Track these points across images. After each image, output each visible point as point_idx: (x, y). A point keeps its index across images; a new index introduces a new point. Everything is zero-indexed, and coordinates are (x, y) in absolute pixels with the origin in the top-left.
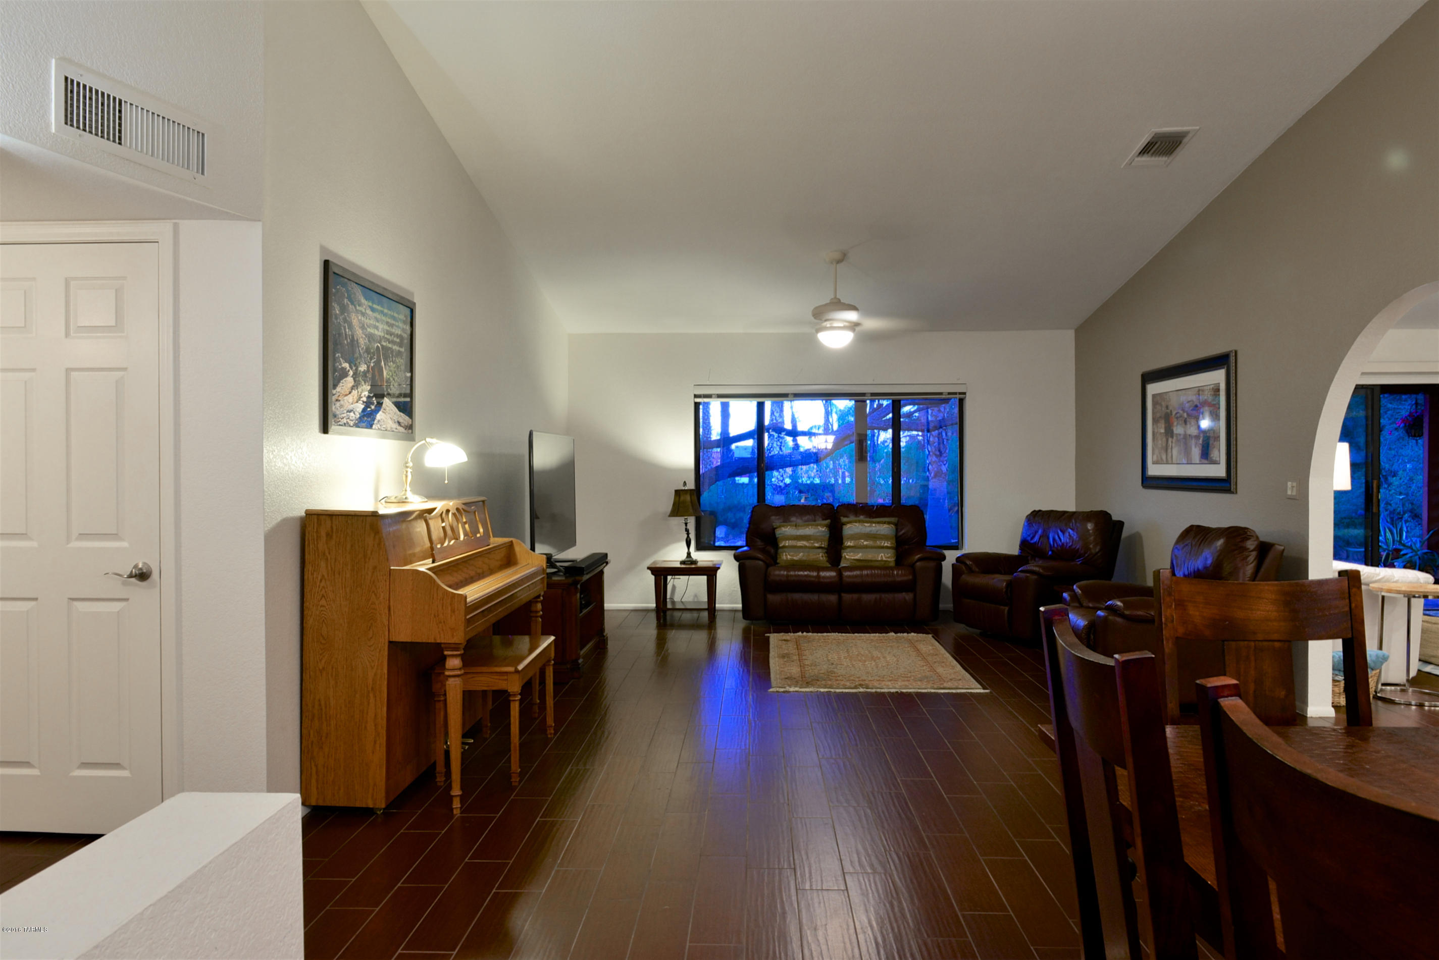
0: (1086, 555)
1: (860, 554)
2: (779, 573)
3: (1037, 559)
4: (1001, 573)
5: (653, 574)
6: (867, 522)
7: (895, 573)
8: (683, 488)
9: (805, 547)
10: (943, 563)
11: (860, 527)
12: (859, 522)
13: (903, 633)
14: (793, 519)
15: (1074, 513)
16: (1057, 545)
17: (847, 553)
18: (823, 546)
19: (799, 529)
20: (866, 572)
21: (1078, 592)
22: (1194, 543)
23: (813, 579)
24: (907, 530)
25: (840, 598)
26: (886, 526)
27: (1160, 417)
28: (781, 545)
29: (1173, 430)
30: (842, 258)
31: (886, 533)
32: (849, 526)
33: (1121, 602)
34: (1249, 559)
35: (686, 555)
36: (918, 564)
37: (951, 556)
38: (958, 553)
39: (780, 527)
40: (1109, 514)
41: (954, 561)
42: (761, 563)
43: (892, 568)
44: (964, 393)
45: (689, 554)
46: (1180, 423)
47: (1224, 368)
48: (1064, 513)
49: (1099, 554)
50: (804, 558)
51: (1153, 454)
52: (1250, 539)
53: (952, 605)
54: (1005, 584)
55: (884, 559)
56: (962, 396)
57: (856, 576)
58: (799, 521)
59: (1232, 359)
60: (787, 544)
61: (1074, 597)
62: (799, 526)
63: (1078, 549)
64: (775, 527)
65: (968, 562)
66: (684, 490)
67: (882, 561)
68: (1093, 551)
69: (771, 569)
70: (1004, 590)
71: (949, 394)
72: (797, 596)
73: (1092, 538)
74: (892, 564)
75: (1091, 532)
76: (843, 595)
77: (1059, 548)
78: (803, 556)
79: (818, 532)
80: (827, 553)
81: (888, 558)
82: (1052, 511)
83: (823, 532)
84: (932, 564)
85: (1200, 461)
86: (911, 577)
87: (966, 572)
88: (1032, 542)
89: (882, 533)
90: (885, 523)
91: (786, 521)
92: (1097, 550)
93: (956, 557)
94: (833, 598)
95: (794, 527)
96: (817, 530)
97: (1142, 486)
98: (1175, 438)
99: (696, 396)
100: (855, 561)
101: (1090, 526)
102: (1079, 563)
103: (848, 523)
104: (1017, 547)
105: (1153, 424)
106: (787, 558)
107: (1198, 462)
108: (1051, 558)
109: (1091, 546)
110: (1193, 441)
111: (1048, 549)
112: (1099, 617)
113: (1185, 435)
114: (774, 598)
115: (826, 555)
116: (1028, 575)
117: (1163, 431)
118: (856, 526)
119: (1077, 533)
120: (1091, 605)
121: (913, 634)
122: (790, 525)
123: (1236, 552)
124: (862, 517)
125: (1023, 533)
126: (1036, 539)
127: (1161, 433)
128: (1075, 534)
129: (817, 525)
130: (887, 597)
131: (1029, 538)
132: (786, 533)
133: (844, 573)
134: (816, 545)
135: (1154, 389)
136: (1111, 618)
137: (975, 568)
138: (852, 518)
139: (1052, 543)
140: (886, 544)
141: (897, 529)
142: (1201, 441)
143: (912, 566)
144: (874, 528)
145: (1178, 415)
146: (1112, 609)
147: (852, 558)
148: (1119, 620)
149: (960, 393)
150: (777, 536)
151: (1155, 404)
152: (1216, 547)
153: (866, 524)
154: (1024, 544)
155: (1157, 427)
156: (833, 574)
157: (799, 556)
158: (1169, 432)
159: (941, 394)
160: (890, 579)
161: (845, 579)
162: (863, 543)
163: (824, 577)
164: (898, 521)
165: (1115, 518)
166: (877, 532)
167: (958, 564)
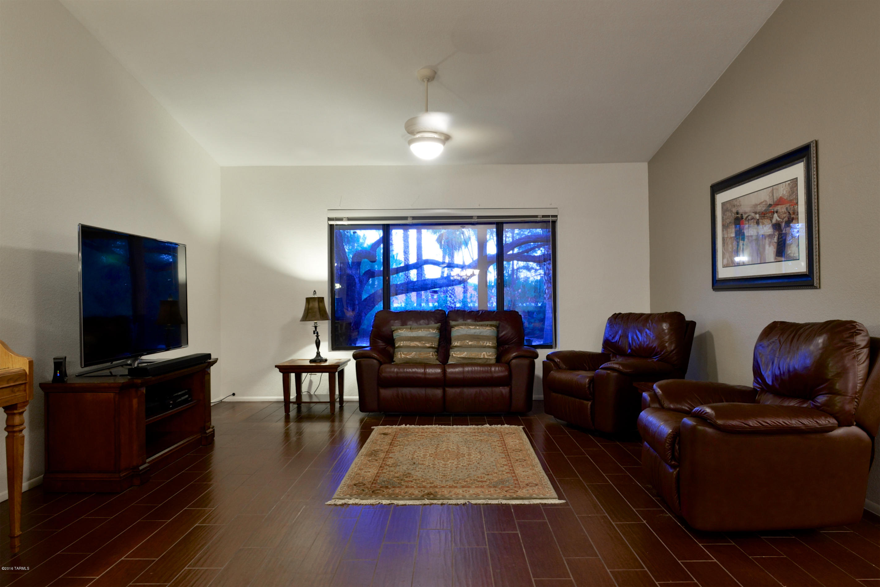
0: (662, 353)
1: (465, 353)
2: (391, 370)
3: (618, 357)
4: (585, 370)
5: (280, 371)
6: (472, 325)
7: (493, 369)
8: (313, 296)
9: (418, 347)
10: (536, 360)
11: (466, 329)
12: (465, 325)
13: (497, 424)
14: (410, 323)
15: (650, 315)
16: (635, 344)
17: (454, 352)
18: (433, 346)
19: (412, 332)
20: (467, 369)
21: (658, 392)
22: (782, 340)
23: (420, 375)
24: (507, 331)
25: (444, 392)
26: (488, 328)
27: (730, 223)
28: (396, 346)
29: (744, 233)
30: (431, 78)
31: (488, 335)
32: (456, 328)
33: (712, 408)
34: (860, 357)
35: (316, 354)
36: (514, 361)
37: (543, 354)
38: (549, 351)
39: (397, 330)
40: (683, 315)
41: (545, 359)
42: (375, 361)
43: (490, 365)
44: (556, 216)
45: (318, 354)
46: (752, 225)
47: (803, 161)
48: (642, 315)
49: (674, 352)
50: (416, 357)
51: (723, 258)
52: (860, 334)
53: (543, 396)
54: (588, 380)
55: (486, 357)
56: (554, 219)
57: (458, 373)
58: (415, 325)
59: (813, 150)
60: (402, 345)
61: (655, 397)
62: (413, 329)
63: (655, 347)
64: (393, 329)
65: (557, 360)
66: (314, 298)
67: (484, 358)
68: (669, 349)
69: (383, 366)
70: (587, 386)
71: (543, 216)
72: (406, 391)
73: (667, 337)
74: (493, 362)
75: (666, 331)
76: (447, 389)
77: (637, 347)
78: (416, 354)
79: (429, 334)
80: (437, 352)
81: (489, 356)
82: (630, 314)
83: (434, 333)
84: (526, 362)
85: (776, 259)
86: (507, 373)
87: (554, 368)
88: (613, 341)
89: (485, 334)
90: (487, 326)
91: (404, 324)
92: (672, 348)
93: (546, 355)
94: (438, 392)
95: (409, 330)
96: (428, 332)
97: (713, 289)
98: (746, 240)
99: (329, 219)
100: (460, 359)
101: (665, 326)
102: (655, 360)
103: (456, 326)
104: (601, 346)
105: (723, 231)
106: (401, 357)
107: (774, 261)
108: (630, 356)
109: (667, 344)
110: (767, 241)
111: (627, 347)
112: (685, 425)
113: (757, 236)
114: (386, 393)
115: (436, 354)
116: (609, 372)
117: (733, 235)
118: (462, 328)
119: (653, 332)
120: (672, 406)
121: (506, 426)
122: (406, 328)
123: (844, 350)
124: (469, 321)
125: (605, 333)
126: (617, 338)
127: (731, 238)
128: (652, 333)
129: (429, 328)
130: (486, 390)
131: (610, 338)
132: (402, 335)
133: (448, 370)
134: (427, 345)
135: (722, 198)
136: (700, 428)
137: (562, 365)
138: (461, 321)
139: (631, 342)
140: (488, 344)
141: (498, 332)
142: (776, 239)
143: (508, 363)
144: (478, 330)
145: (749, 218)
146: (701, 418)
147: (459, 356)
148: (709, 430)
149: (553, 216)
150: (394, 338)
151: (724, 211)
152: (818, 344)
153: (471, 327)
154: (607, 343)
155: (727, 233)
156: (439, 371)
157: (412, 355)
158: (740, 235)
159: (536, 216)
160: (489, 375)
161: (448, 375)
162: (468, 343)
163: (429, 374)
164: (499, 324)
165: (688, 318)
166: (481, 333)
167: (548, 361)
